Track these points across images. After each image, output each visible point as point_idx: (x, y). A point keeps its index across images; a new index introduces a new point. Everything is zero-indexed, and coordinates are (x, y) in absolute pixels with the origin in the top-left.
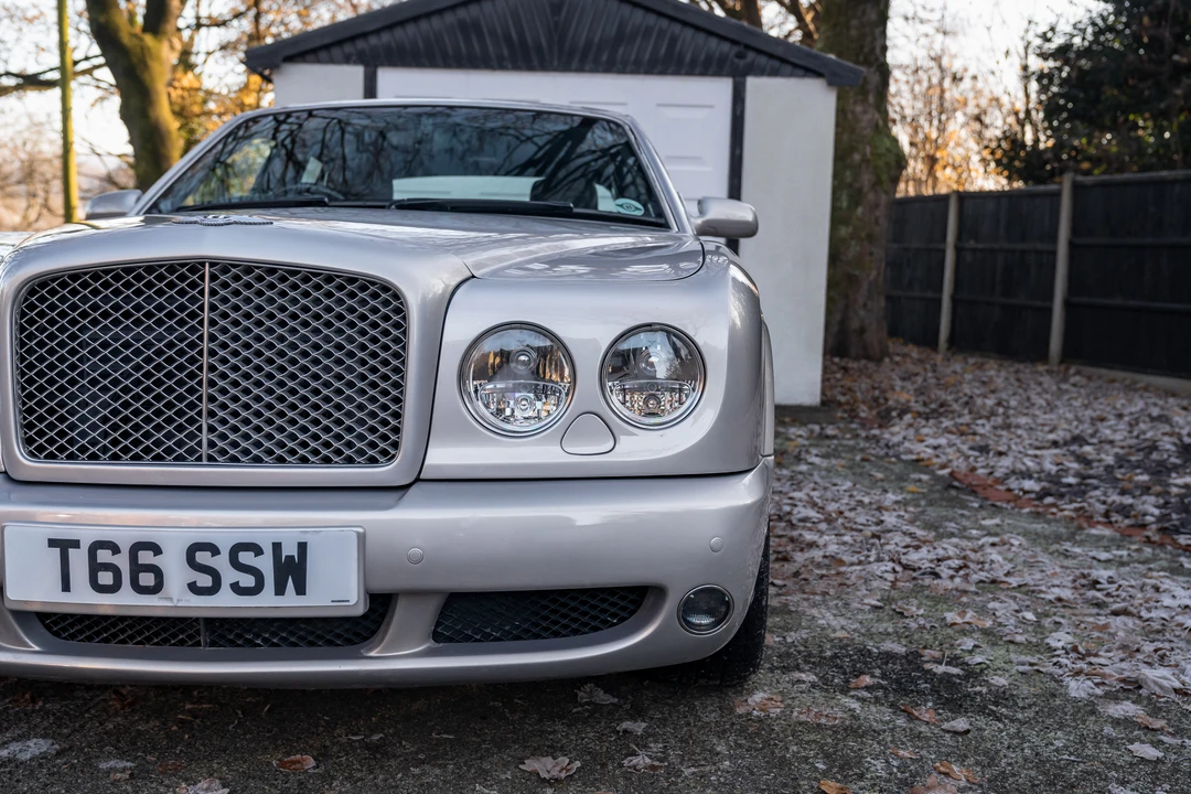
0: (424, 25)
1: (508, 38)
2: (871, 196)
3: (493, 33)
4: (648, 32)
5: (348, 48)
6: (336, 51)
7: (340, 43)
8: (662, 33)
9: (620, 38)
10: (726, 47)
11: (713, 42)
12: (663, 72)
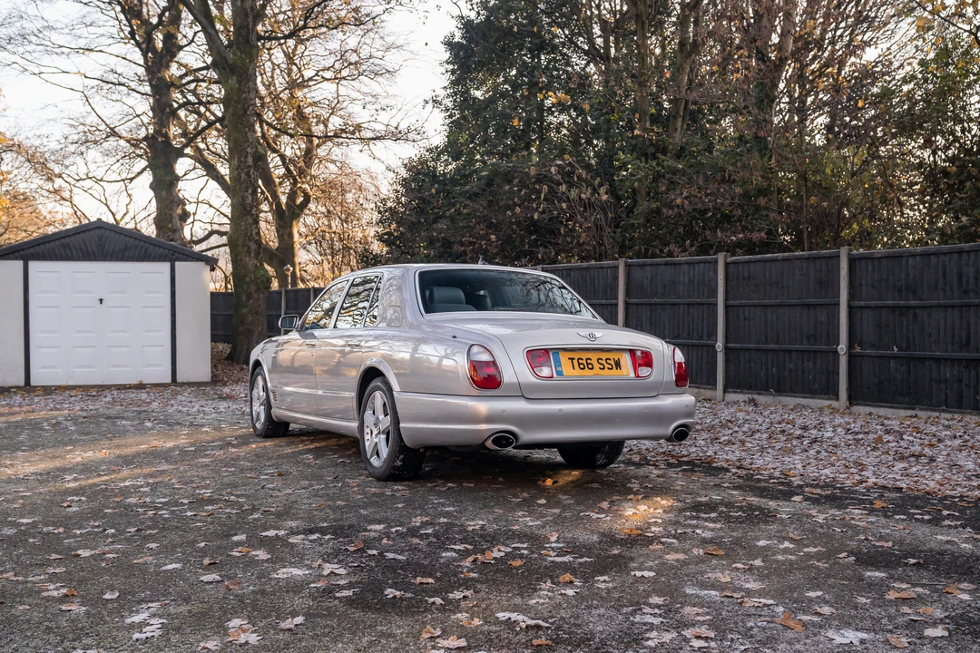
0: (47, 245)
1: (81, 250)
2: (256, 295)
3: (75, 248)
4: (137, 246)
5: (17, 254)
6: (11, 256)
7: (13, 252)
8: (142, 247)
9: (126, 248)
10: (166, 251)
11: (161, 250)
12: (143, 261)
